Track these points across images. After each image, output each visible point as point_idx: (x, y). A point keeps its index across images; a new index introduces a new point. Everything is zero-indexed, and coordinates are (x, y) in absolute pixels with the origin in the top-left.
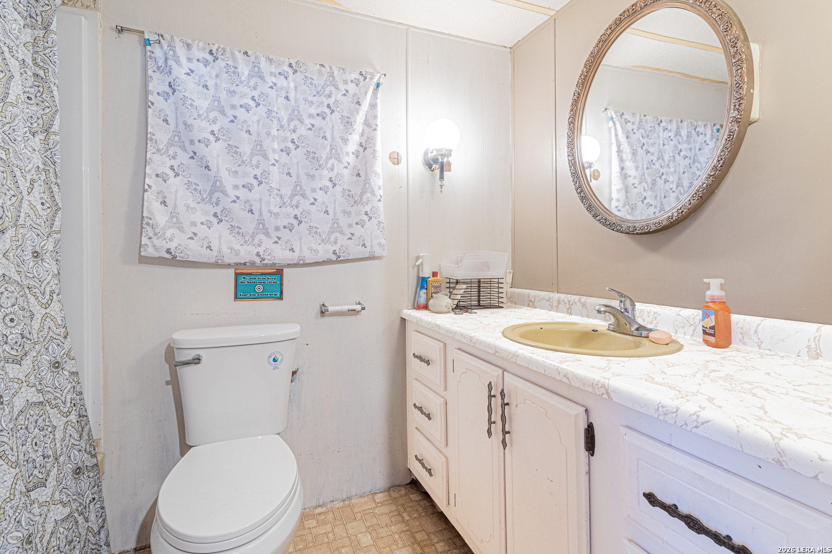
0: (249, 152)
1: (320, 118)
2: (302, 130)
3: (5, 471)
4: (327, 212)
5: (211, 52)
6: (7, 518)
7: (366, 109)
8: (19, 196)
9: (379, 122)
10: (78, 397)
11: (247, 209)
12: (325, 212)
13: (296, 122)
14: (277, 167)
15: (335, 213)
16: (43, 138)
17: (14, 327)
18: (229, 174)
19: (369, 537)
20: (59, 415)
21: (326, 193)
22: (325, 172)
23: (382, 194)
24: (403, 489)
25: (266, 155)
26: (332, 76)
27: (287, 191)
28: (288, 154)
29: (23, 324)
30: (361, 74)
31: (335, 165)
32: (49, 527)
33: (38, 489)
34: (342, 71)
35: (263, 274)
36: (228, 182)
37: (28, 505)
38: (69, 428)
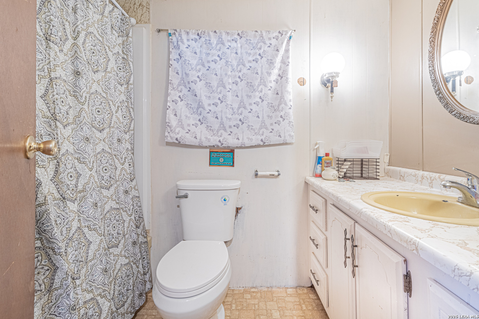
0: (216, 85)
1: (255, 62)
2: (245, 70)
3: (96, 237)
4: (258, 117)
5: (198, 35)
6: (97, 258)
7: (283, 53)
8: (111, 114)
9: (290, 60)
10: (139, 208)
11: (215, 117)
12: (257, 117)
13: (241, 66)
14: (230, 93)
15: (263, 117)
16: (126, 87)
17: (106, 173)
18: (206, 98)
19: (278, 314)
20: (127, 216)
21: (258, 105)
22: (257, 93)
23: (292, 105)
24: (306, 289)
25: (225, 86)
26: (262, 37)
27: (236, 106)
28: (237, 85)
29: (111, 172)
30: (279, 32)
31: (263, 89)
32: (118, 267)
33: (114, 248)
34: (268, 33)
35: (223, 152)
36: (206, 102)
37: (108, 255)
38: (131, 222)
